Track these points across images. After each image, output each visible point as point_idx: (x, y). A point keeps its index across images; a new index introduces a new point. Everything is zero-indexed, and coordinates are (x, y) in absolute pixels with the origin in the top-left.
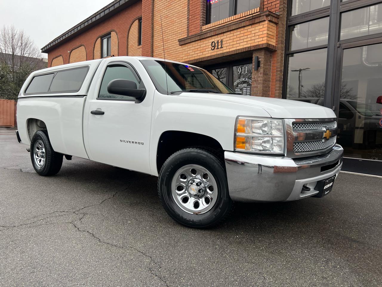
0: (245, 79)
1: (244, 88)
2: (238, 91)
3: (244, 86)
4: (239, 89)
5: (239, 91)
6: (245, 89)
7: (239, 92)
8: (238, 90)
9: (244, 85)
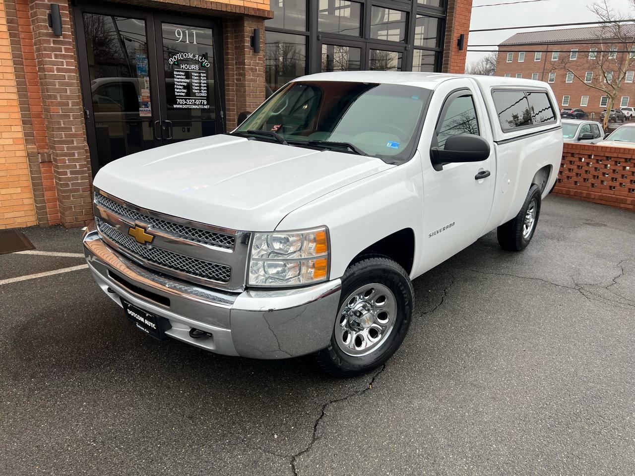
0: (194, 56)
1: (193, 72)
2: (180, 77)
3: (194, 69)
4: (183, 74)
5: (183, 77)
6: (196, 75)
7: (183, 79)
8: (179, 75)
9: (193, 67)
